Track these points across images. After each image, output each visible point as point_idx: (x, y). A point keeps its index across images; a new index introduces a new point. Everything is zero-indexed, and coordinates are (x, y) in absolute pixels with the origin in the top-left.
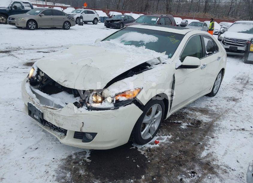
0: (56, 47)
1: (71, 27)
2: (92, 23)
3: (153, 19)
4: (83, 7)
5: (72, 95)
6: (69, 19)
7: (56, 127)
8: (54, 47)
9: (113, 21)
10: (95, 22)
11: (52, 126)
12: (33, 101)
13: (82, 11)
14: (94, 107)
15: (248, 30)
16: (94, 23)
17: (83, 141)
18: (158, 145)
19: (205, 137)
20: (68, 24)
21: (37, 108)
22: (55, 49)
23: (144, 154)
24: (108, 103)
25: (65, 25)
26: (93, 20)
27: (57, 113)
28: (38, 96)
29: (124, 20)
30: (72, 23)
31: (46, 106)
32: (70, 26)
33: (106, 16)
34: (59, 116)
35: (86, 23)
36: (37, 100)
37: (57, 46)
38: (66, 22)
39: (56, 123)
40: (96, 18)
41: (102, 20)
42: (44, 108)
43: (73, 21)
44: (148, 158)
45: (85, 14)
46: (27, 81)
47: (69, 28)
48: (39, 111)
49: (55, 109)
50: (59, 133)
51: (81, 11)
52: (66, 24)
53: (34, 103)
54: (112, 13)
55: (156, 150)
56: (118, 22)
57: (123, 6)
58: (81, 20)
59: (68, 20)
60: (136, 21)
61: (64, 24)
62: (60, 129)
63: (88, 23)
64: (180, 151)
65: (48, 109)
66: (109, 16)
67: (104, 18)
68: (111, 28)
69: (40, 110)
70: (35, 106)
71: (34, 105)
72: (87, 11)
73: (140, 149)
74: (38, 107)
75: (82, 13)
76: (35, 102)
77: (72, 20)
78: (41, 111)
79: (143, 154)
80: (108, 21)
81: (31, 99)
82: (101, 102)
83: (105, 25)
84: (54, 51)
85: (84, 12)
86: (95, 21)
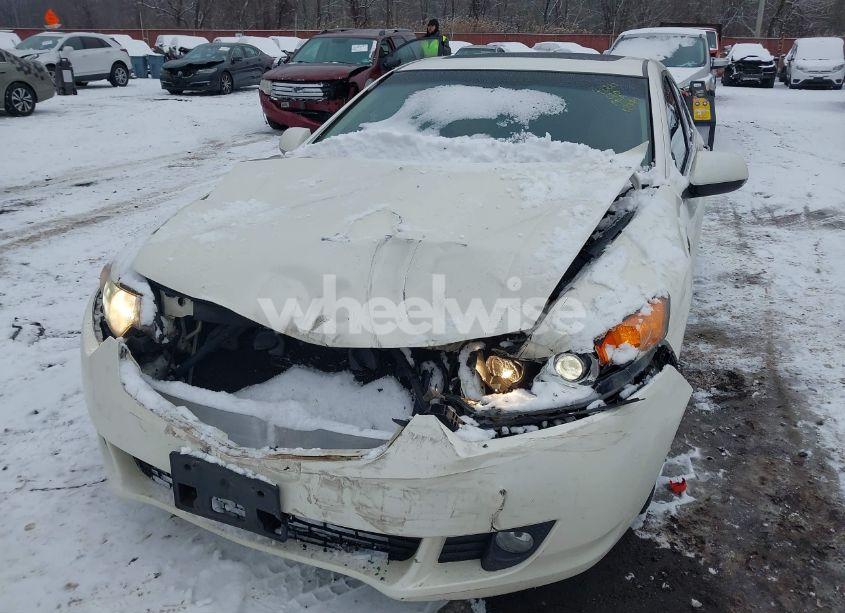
0: (25, 188)
1: (39, 106)
2: (105, 82)
3: (356, 48)
4: (47, 27)
5: (346, 377)
6: (26, 73)
7: (336, 532)
8: (18, 188)
9: (191, 68)
10: (120, 77)
11: (310, 534)
12: (195, 441)
13: (61, 42)
14: (510, 413)
15: (669, 57)
16: (115, 84)
17: (489, 566)
18: (687, 499)
19: (796, 426)
20: (26, 95)
21: (240, 471)
22: (30, 196)
23: (673, 548)
24: (563, 384)
25: (13, 98)
26: (109, 71)
27: (368, 473)
28: (203, 413)
29: (233, 62)
30: (38, 88)
31: (281, 451)
32: (36, 99)
33: (150, 52)
34: (381, 485)
35: (81, 83)
36: (210, 433)
37: (27, 182)
38: (13, 86)
39: (365, 518)
40: (119, 64)
41: (141, 68)
42: (279, 464)
43: (42, 78)
44: (698, 557)
45: (75, 49)
46: (122, 355)
47: (34, 107)
48: (257, 481)
49: (349, 458)
50: (361, 558)
51: (55, 40)
52: (18, 92)
53: (207, 450)
54: (167, 41)
55: (695, 518)
56: (212, 70)
57: (197, 12)
58: (67, 77)
59: (21, 77)
60: (297, 58)
61: (10, 95)
62: (358, 537)
63: (90, 83)
64: (774, 500)
65: (305, 464)
66: (158, 50)
67: (145, 59)
68: (185, 94)
69: (263, 478)
70: (221, 463)
71: (211, 459)
72: (80, 37)
73: (641, 529)
74: (238, 464)
75: (61, 49)
76: (210, 442)
77: (36, 75)
78: (269, 481)
79: (667, 546)
80: (172, 71)
81: (179, 432)
82: (526, 384)
83: (164, 86)
84: (29, 204)
85: (68, 43)
86: (117, 75)
